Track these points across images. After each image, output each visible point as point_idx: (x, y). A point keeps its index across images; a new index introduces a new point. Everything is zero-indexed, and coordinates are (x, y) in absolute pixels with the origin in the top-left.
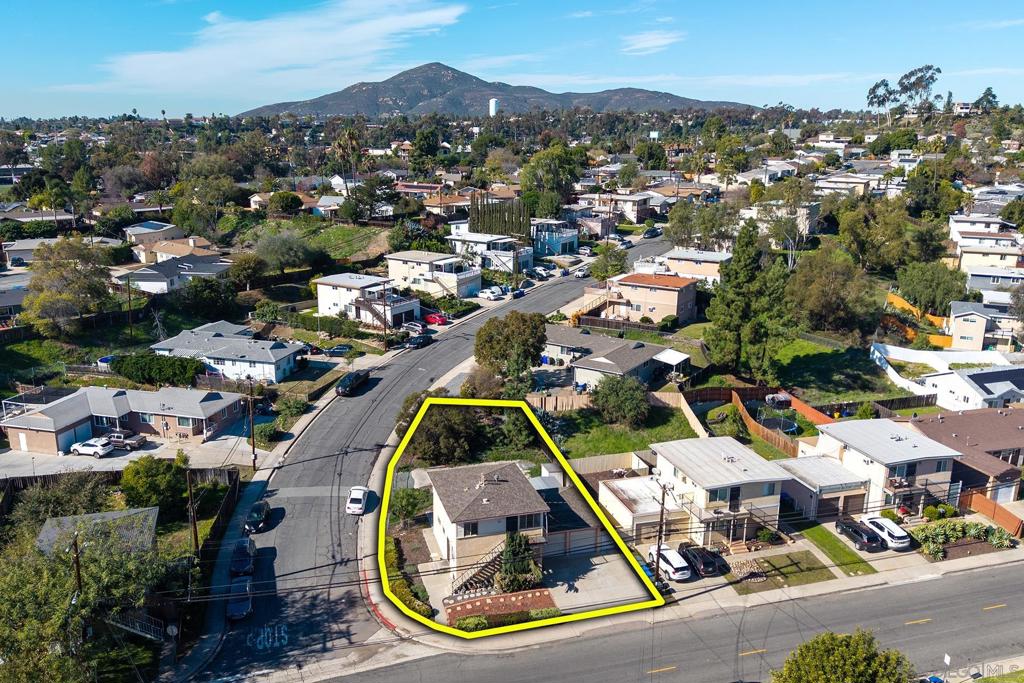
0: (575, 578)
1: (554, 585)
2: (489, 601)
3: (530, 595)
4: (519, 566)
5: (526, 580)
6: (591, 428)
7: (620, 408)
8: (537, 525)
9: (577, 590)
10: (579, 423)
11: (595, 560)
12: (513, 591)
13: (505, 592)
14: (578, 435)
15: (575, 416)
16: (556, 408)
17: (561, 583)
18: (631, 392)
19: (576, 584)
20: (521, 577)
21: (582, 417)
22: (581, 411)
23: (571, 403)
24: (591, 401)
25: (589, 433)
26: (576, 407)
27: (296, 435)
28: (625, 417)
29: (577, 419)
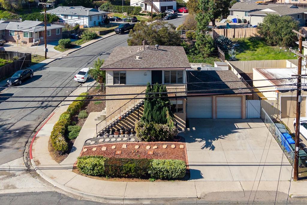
0: (215, 136)
1: (192, 141)
2: (124, 146)
3: (165, 146)
4: (156, 114)
5: (161, 130)
6: (257, 48)
7: (278, 33)
8: (181, 81)
9: (213, 148)
10: (249, 45)
11: (238, 125)
12: (150, 140)
13: (143, 140)
14: (248, 52)
15: (246, 41)
16: (234, 36)
17: (199, 140)
18: (287, 23)
19: (214, 143)
20: (158, 127)
21: (251, 42)
22: (251, 39)
23: (244, 33)
24: (259, 32)
25: (256, 50)
26: (248, 36)
27: (82, 47)
28: (282, 40)
29: (248, 43)
